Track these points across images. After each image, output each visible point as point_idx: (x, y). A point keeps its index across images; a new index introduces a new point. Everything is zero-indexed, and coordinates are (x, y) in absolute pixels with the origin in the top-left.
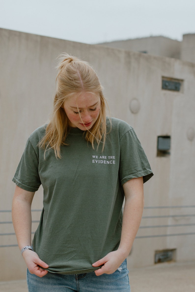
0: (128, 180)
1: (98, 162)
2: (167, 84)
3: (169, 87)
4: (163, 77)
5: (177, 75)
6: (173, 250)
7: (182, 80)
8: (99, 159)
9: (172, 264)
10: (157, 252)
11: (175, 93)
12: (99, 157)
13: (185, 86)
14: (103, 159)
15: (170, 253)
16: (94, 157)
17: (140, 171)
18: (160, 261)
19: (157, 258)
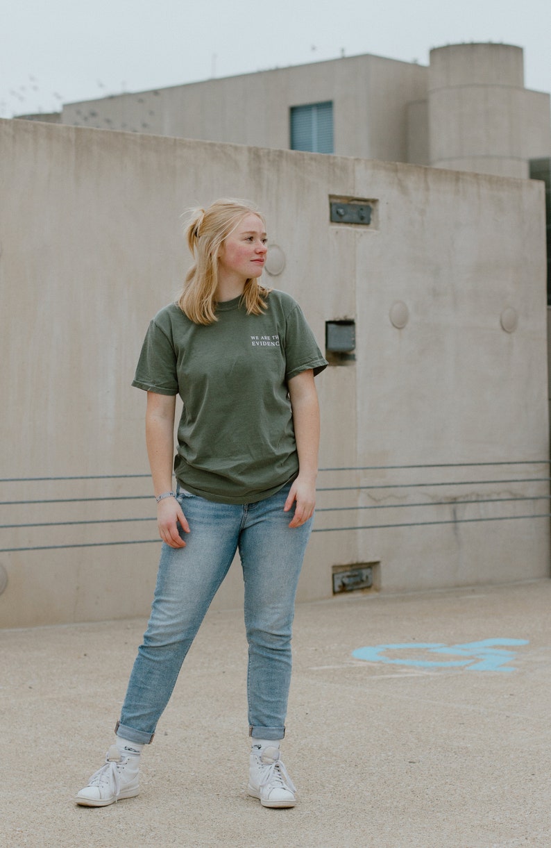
0: (298, 372)
1: (260, 344)
2: (341, 211)
3: (346, 218)
4: (331, 197)
5: (363, 192)
6: (373, 565)
7: (374, 201)
8: (260, 340)
9: (372, 595)
10: (336, 568)
11: (361, 229)
12: (260, 338)
13: (381, 211)
14: (266, 341)
15: (365, 572)
16: (253, 338)
17: (316, 359)
18: (344, 589)
19: (338, 583)
